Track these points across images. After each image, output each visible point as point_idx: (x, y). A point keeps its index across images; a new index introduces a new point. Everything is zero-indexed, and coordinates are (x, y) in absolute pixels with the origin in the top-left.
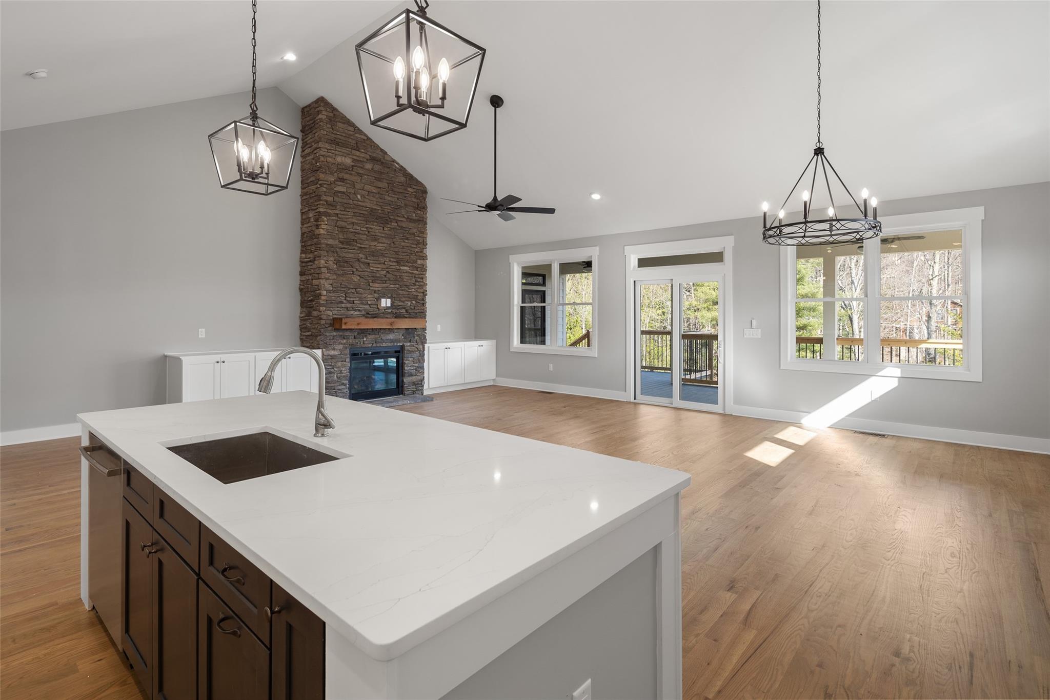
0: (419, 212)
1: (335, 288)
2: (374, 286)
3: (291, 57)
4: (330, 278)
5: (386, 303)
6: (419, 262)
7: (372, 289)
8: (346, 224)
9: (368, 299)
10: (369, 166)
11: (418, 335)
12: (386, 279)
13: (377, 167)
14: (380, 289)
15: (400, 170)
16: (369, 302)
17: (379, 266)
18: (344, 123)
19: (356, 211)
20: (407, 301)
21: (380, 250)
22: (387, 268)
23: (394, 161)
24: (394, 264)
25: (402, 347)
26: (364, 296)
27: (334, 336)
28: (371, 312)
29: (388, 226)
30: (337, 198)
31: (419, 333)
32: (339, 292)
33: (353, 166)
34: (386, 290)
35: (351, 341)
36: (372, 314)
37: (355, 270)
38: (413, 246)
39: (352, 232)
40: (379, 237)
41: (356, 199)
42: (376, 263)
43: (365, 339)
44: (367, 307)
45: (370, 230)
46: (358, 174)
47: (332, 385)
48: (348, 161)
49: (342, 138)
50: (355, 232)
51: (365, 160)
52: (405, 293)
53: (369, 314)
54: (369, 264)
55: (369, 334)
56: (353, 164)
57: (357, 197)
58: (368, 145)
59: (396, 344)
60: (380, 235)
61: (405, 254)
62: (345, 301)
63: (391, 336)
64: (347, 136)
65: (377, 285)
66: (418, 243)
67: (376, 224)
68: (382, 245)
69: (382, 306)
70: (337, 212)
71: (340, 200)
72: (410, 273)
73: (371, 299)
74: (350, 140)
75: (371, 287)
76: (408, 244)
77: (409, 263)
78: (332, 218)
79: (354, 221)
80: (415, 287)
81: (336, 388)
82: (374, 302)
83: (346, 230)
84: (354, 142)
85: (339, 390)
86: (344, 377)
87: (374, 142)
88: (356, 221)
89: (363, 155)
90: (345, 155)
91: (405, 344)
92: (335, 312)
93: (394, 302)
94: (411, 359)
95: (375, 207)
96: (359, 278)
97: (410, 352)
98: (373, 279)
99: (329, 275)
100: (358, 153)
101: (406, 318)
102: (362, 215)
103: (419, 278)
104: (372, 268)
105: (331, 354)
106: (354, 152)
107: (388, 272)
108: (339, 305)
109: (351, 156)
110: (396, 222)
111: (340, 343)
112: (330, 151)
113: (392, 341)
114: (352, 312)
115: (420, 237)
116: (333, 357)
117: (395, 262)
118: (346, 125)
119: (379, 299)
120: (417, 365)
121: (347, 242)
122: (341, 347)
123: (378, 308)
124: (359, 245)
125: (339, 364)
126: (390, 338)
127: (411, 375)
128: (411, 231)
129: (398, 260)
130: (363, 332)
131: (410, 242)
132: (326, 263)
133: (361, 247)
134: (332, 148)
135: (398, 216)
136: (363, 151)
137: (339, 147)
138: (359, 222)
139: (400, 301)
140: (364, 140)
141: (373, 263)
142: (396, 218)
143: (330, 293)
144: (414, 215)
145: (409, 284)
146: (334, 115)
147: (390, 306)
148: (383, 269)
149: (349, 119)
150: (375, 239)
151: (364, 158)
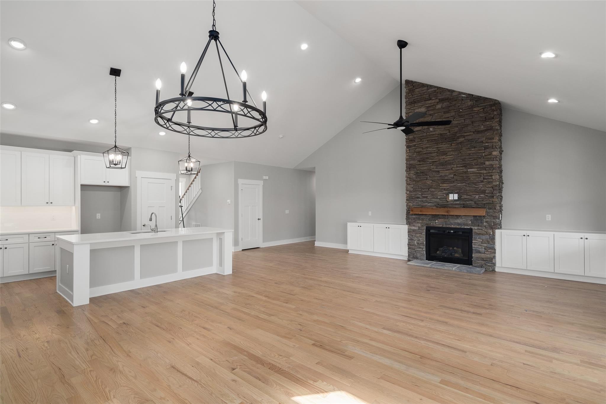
0: (488, 123)
1: (415, 189)
2: (443, 186)
3: (358, 80)
4: (411, 184)
5: (453, 197)
6: (487, 163)
7: (441, 188)
8: (421, 149)
9: (438, 195)
10: (439, 106)
11: (486, 222)
12: (453, 180)
13: (446, 104)
14: (448, 187)
15: (467, 97)
16: (439, 197)
17: (447, 172)
18: (420, 88)
19: (429, 139)
20: (476, 195)
21: (449, 160)
22: (454, 172)
23: (460, 93)
24: (461, 168)
25: (471, 229)
26: (434, 193)
27: (414, 218)
28: (441, 203)
29: (455, 142)
30: (415, 135)
31: (487, 220)
32: (417, 191)
33: (426, 111)
34: (454, 187)
35: (425, 222)
36: (440, 205)
37: (429, 177)
38: (480, 152)
39: (425, 153)
40: (447, 152)
41: (429, 131)
42: (444, 170)
43: (437, 221)
44: (438, 200)
45: (440, 149)
46: (430, 115)
47: (413, 247)
48: (423, 110)
49: (419, 97)
50: (428, 153)
51: (435, 104)
52: (471, 189)
53: (439, 205)
54: (439, 171)
55: (440, 218)
56: (426, 110)
57: (430, 130)
58: (438, 92)
59: (463, 227)
60: (447, 150)
61: (472, 159)
62: (421, 197)
63: (459, 221)
64: (422, 94)
65: (445, 185)
66: (486, 148)
67: (445, 143)
68: (451, 156)
69: (450, 199)
70: (415, 143)
71: (418, 136)
72: (478, 173)
73: (440, 195)
74: (425, 96)
75: (441, 187)
76: (474, 151)
77: (476, 165)
78: (412, 148)
79: (427, 146)
80: (483, 183)
81: (416, 249)
82: (443, 197)
83: (421, 153)
84: (427, 96)
85: (418, 251)
86: (421, 243)
87: (443, 88)
88: (428, 146)
89: (433, 101)
90: (421, 107)
91: (472, 227)
92: (415, 204)
93: (461, 196)
94: (479, 240)
95: (444, 132)
96: (431, 181)
97: (479, 234)
98: (443, 181)
99: (410, 182)
100: (430, 102)
101: (474, 208)
102: (433, 140)
103: (488, 176)
104: (441, 174)
105: (412, 228)
106: (427, 102)
107: (455, 175)
108: (417, 200)
109: (424, 106)
110: (464, 137)
111: (418, 223)
112: (410, 109)
113: (459, 224)
114: (426, 204)
115: (489, 143)
116: (414, 230)
117: (462, 167)
118: (421, 88)
119: (448, 194)
120: (485, 245)
121: (423, 160)
122: (420, 225)
123: (447, 201)
124: (431, 161)
125: (418, 235)
126: (457, 222)
127: (479, 252)
128: (480, 140)
129: (465, 165)
130: (435, 217)
131: (476, 149)
132: (409, 175)
133: (433, 162)
134: (412, 107)
135: (465, 132)
136: (434, 98)
137: (416, 104)
138: (430, 146)
139: (467, 195)
140: (435, 91)
141: (442, 171)
142: (463, 134)
143: (412, 192)
144: (482, 127)
145: (476, 182)
146: (414, 86)
147: (457, 199)
148: (450, 174)
149: (423, 83)
150: (445, 153)
151: (435, 102)
